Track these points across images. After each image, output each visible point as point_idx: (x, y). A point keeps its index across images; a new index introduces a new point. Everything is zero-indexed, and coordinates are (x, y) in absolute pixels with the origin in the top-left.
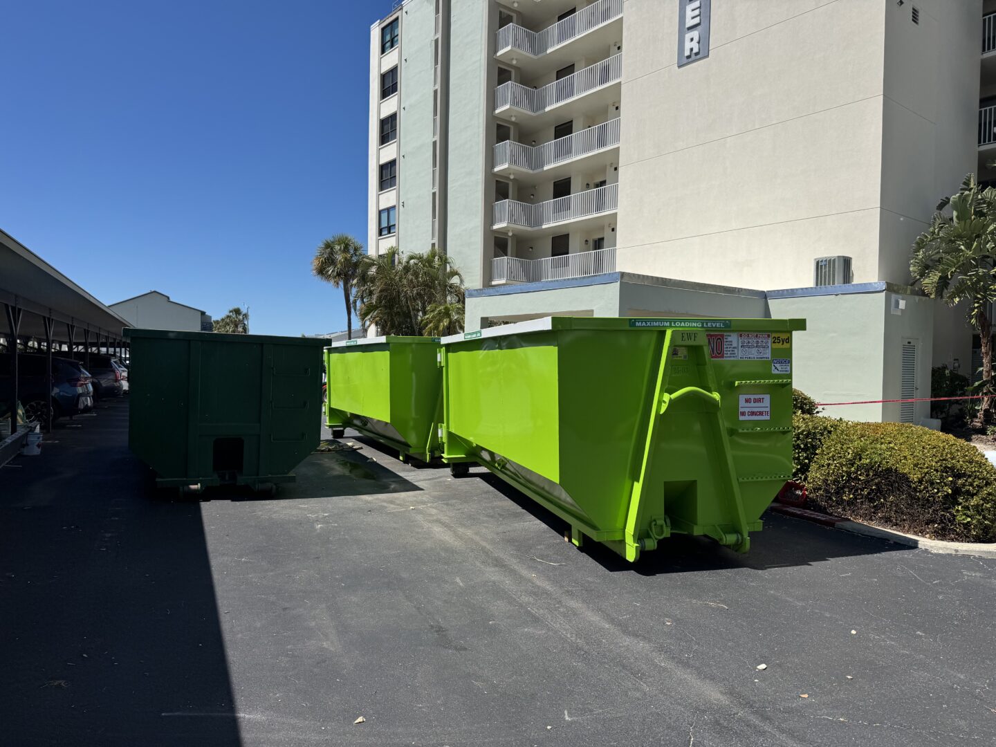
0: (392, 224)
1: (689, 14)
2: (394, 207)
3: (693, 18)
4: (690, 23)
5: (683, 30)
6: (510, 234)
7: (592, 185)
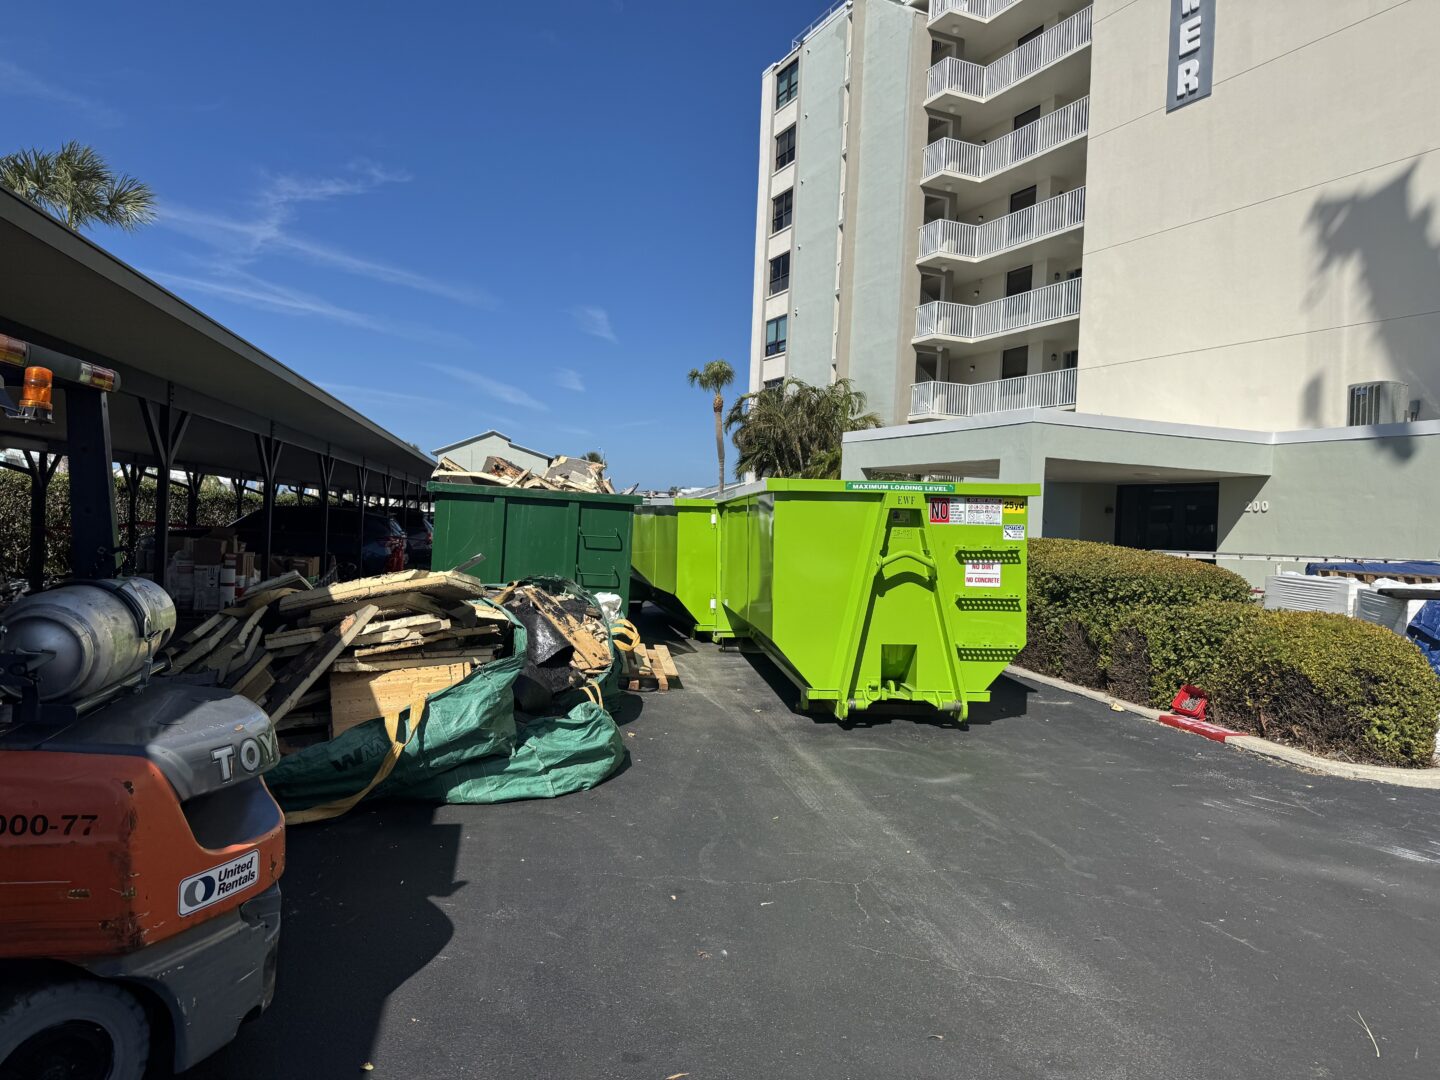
0: (780, 339)
1: (1185, 34)
2: (784, 317)
3: (1190, 41)
4: (1185, 48)
5: (1177, 58)
6: (940, 349)
7: (1063, 274)
